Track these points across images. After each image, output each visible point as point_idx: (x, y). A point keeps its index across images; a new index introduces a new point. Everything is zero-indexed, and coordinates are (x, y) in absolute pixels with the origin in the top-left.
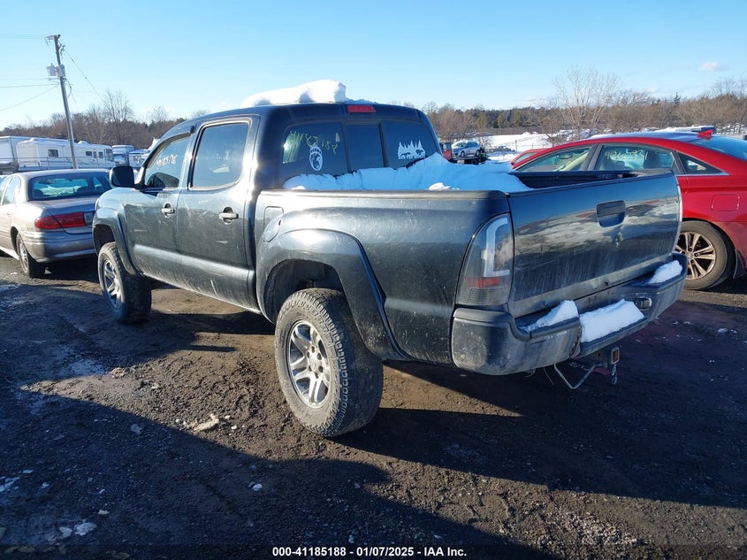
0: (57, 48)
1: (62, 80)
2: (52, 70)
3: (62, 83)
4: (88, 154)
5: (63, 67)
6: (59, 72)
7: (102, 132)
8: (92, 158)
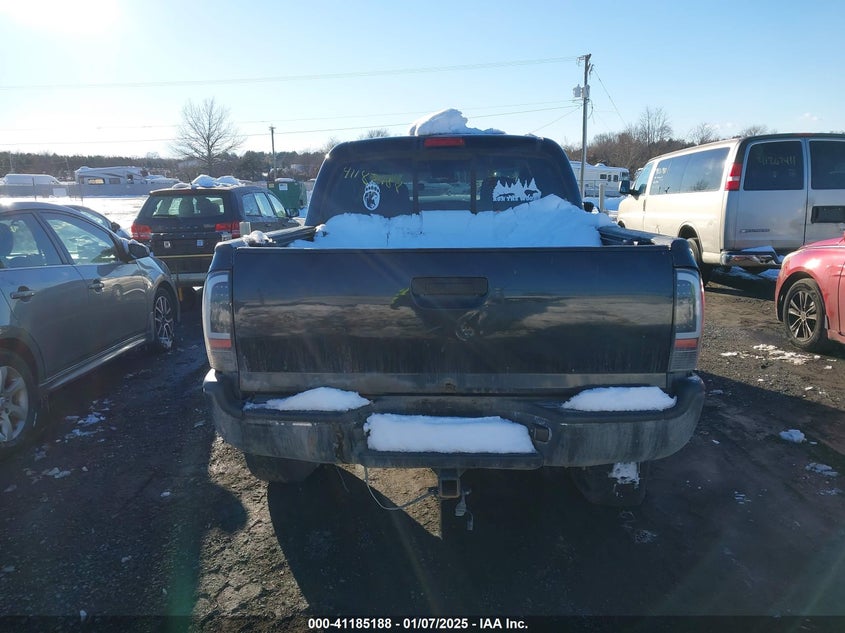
0: (587, 68)
1: (586, 100)
2: (578, 91)
3: (585, 104)
4: (603, 177)
5: (587, 87)
6: (584, 93)
7: (632, 153)
8: (605, 181)
